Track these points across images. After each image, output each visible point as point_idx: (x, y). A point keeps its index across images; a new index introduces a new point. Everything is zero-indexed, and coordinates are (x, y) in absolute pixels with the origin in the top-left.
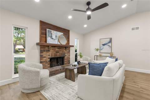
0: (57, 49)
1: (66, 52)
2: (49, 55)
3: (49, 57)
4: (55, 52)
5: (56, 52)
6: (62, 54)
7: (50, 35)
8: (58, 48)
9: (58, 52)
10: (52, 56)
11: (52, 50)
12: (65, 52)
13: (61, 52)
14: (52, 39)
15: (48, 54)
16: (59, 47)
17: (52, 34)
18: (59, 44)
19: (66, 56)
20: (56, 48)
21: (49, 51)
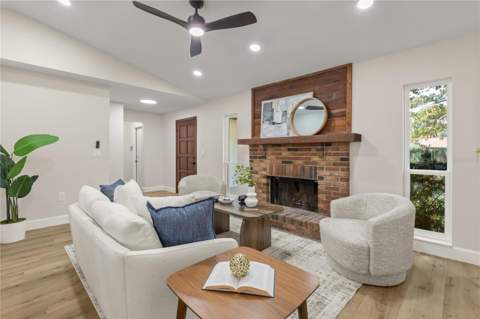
0: (285, 154)
1: (322, 163)
2: (265, 169)
3: (265, 173)
4: (279, 161)
5: (283, 162)
6: (303, 168)
7: (269, 115)
8: (289, 150)
9: (290, 163)
10: (271, 171)
11: (273, 154)
12: (316, 163)
13: (300, 162)
14: (274, 123)
15: (263, 165)
16: (293, 144)
17: (273, 111)
18: (292, 135)
19: (322, 178)
20: (282, 148)
21: (265, 157)
